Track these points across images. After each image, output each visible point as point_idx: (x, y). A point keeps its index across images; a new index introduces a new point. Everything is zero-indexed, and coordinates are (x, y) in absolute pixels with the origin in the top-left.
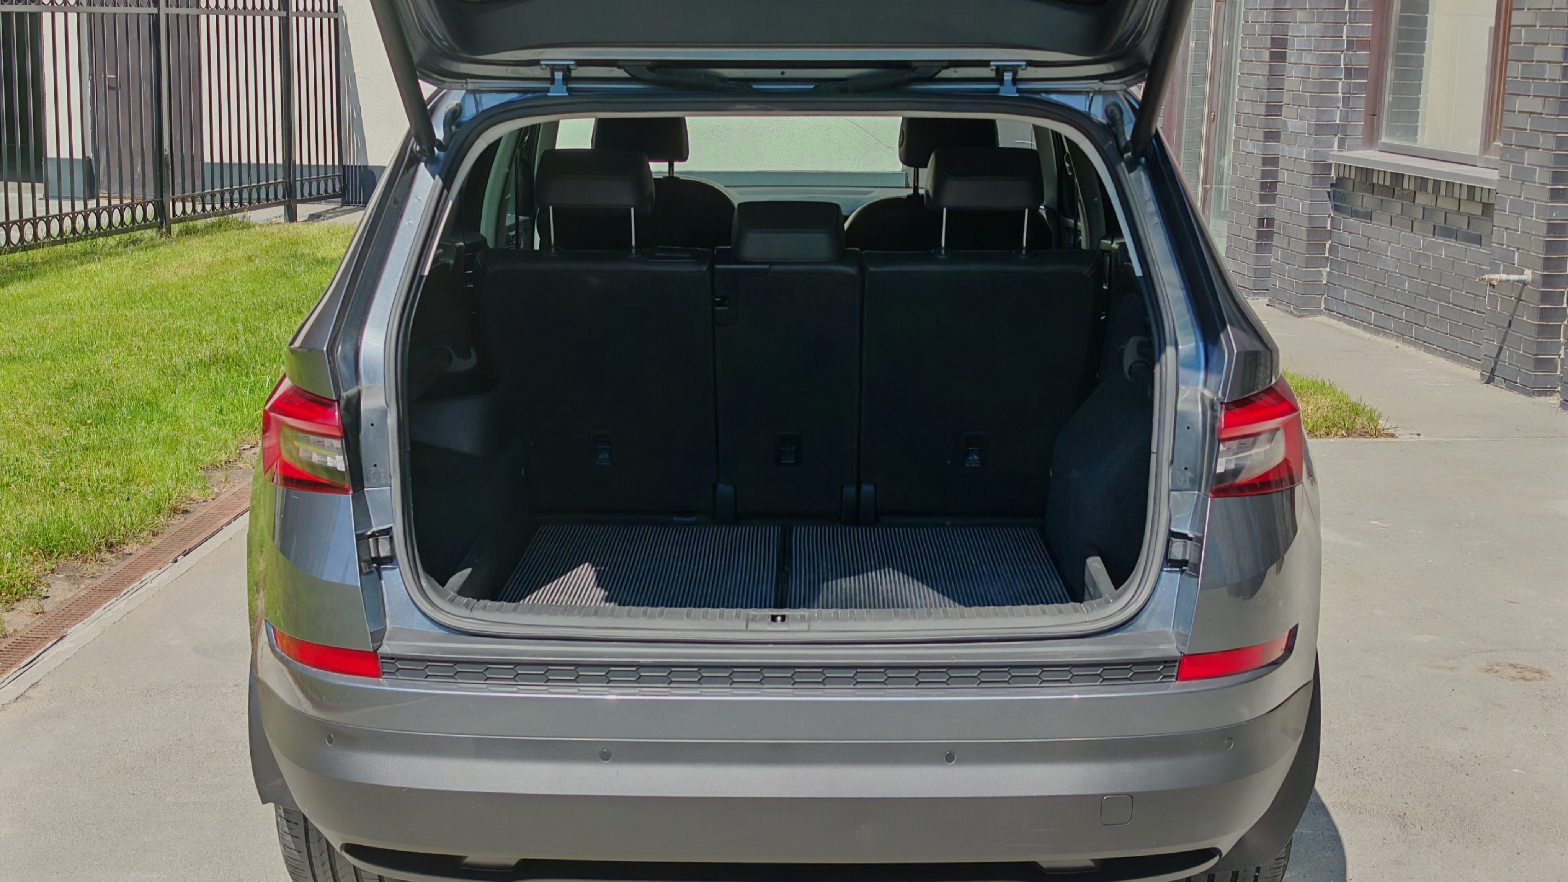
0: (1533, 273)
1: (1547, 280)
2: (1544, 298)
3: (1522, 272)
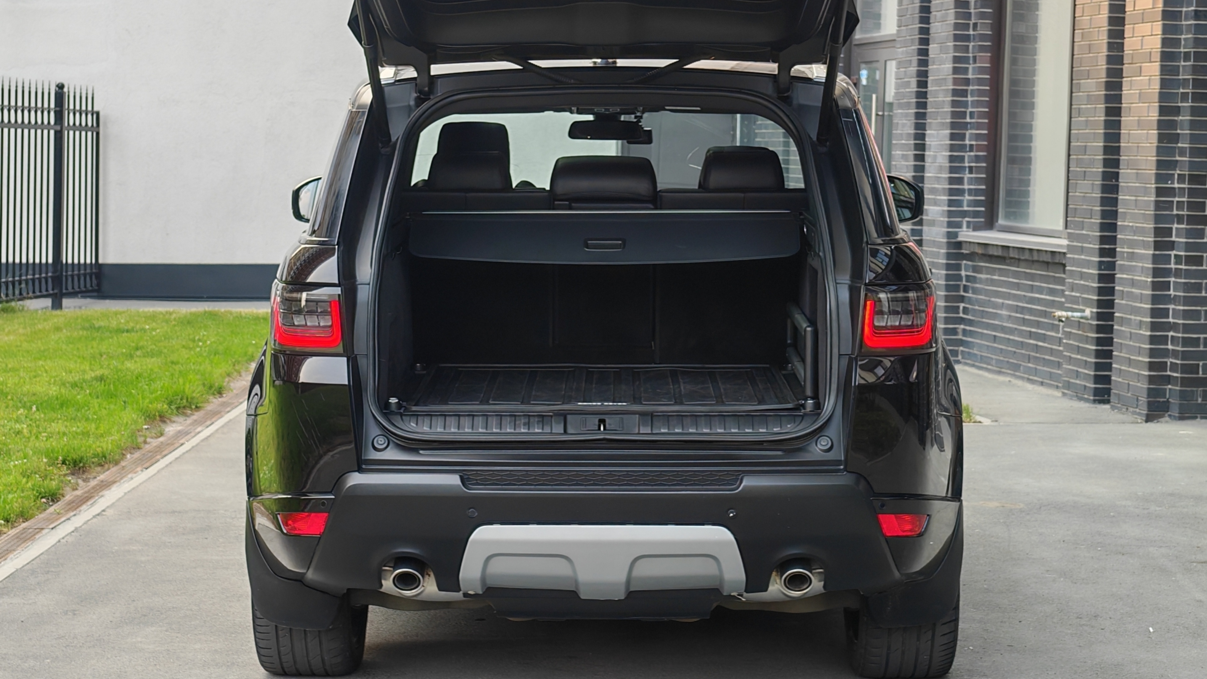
0: (1092, 312)
1: (1099, 316)
2: (1099, 329)
3: (1083, 311)
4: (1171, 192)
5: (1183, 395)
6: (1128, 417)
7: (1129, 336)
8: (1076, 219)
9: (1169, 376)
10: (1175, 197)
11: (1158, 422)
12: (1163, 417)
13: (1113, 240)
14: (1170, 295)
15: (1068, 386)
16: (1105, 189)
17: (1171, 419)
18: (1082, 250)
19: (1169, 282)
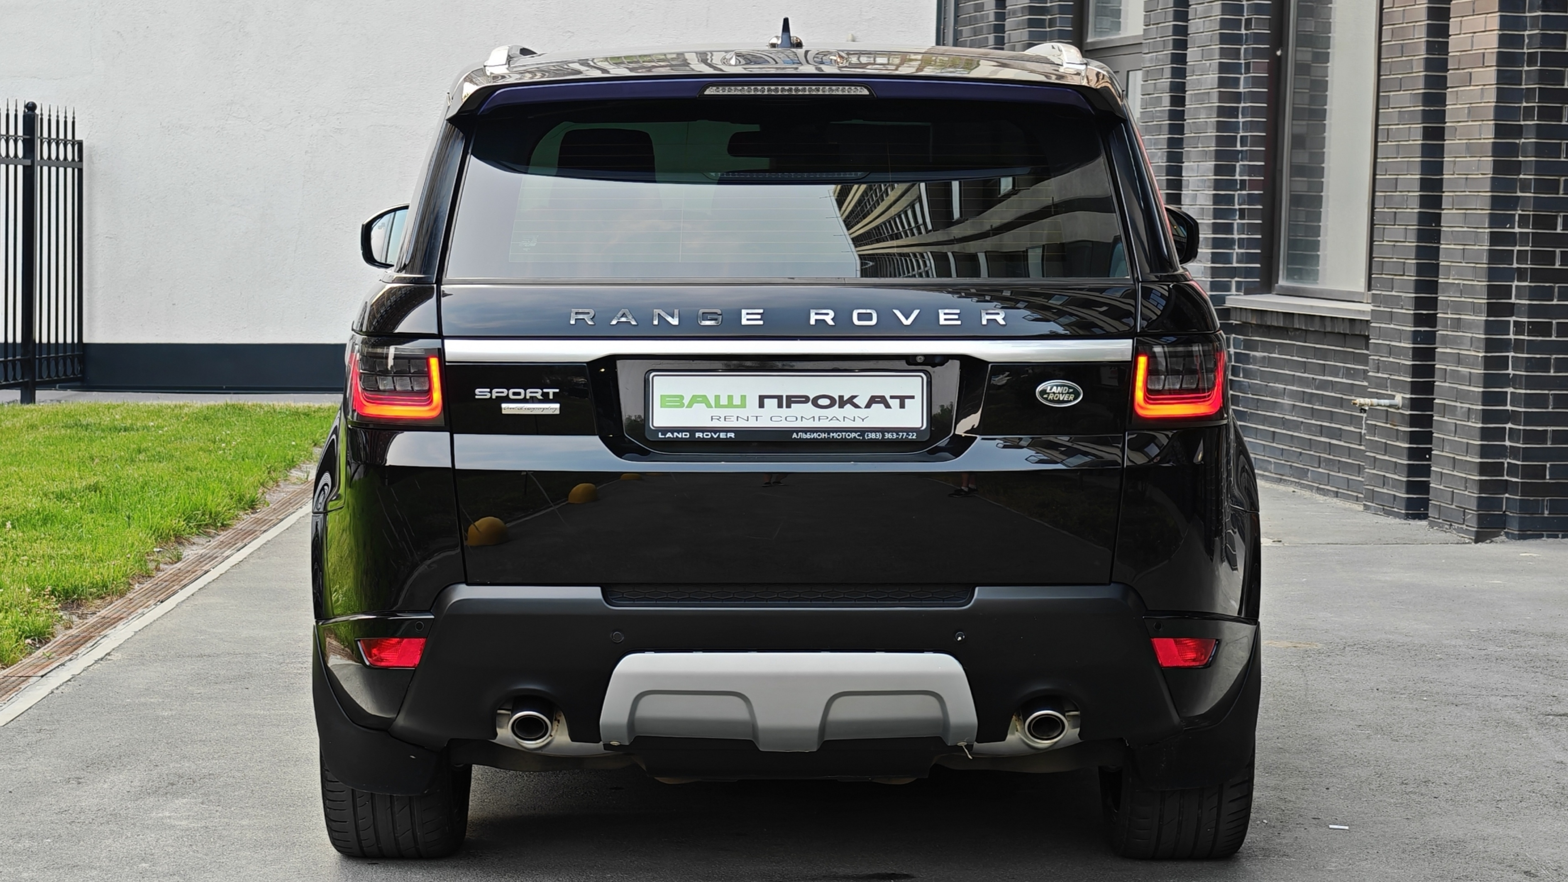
0: (1403, 398)
1: (1414, 404)
2: (1413, 421)
3: (1393, 397)
4: (1511, 239)
5: (1524, 506)
6: (1453, 536)
7: (1454, 429)
8: (1384, 276)
9: (1506, 480)
10: (1515, 246)
11: (1492, 542)
12: (1498, 536)
13: (1433, 303)
14: (1509, 374)
15: (1372, 496)
16: (1422, 235)
17: (1508, 537)
18: (1391, 317)
19: (1508, 357)
